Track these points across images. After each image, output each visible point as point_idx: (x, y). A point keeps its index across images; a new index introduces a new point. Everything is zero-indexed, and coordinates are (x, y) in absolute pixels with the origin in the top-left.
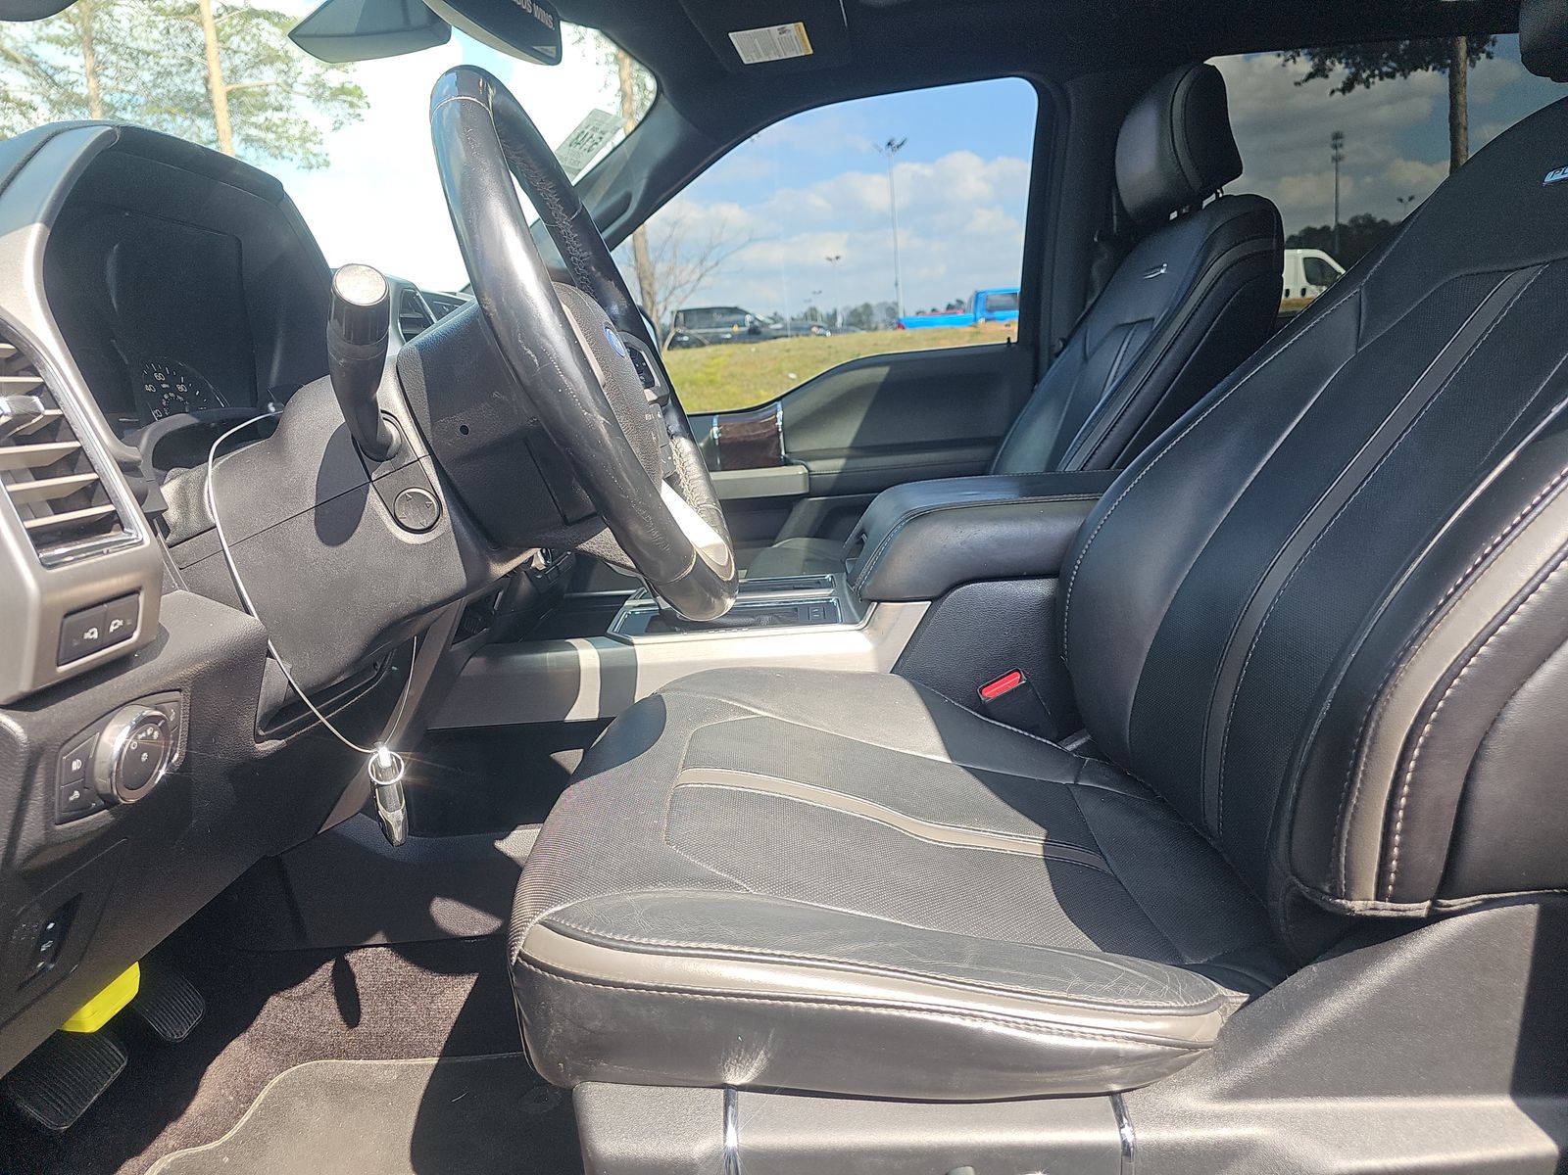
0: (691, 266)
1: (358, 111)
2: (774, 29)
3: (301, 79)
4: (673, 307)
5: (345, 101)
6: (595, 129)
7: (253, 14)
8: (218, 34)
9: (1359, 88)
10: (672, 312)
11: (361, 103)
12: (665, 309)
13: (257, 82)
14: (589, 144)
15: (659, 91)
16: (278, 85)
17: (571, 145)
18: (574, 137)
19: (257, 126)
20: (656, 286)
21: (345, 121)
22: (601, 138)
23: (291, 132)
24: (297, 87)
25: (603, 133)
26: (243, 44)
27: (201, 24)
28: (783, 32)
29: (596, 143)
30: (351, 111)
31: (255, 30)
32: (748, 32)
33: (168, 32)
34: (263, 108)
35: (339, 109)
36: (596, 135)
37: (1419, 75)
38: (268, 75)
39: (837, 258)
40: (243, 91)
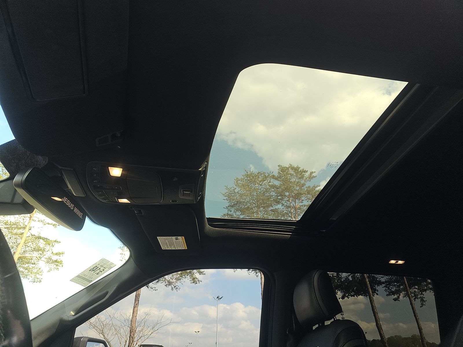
0: (149, 329)
1: (58, 267)
2: (174, 238)
3: (45, 257)
4: (139, 344)
5: (55, 264)
6: (102, 266)
7: (40, 238)
8: (25, 241)
9: (346, 298)
10: (139, 345)
11: (61, 265)
12: (137, 344)
13: (31, 256)
14: (98, 271)
15: (131, 256)
16: (37, 257)
17: (90, 271)
18: (92, 268)
19: (24, 268)
20: (136, 335)
21: (53, 269)
22: (104, 270)
23: (33, 271)
24: (43, 259)
25: (105, 268)
26: (32, 245)
27: (22, 238)
28: (177, 239)
29: (101, 272)
30: (56, 267)
31: (37, 242)
32: (164, 237)
33: (10, 238)
34: (28, 263)
35: (53, 266)
36: (102, 269)
37: (361, 297)
38: (35, 254)
39: (198, 332)
40: (25, 257)
